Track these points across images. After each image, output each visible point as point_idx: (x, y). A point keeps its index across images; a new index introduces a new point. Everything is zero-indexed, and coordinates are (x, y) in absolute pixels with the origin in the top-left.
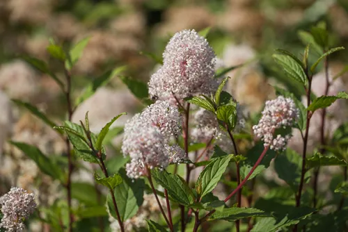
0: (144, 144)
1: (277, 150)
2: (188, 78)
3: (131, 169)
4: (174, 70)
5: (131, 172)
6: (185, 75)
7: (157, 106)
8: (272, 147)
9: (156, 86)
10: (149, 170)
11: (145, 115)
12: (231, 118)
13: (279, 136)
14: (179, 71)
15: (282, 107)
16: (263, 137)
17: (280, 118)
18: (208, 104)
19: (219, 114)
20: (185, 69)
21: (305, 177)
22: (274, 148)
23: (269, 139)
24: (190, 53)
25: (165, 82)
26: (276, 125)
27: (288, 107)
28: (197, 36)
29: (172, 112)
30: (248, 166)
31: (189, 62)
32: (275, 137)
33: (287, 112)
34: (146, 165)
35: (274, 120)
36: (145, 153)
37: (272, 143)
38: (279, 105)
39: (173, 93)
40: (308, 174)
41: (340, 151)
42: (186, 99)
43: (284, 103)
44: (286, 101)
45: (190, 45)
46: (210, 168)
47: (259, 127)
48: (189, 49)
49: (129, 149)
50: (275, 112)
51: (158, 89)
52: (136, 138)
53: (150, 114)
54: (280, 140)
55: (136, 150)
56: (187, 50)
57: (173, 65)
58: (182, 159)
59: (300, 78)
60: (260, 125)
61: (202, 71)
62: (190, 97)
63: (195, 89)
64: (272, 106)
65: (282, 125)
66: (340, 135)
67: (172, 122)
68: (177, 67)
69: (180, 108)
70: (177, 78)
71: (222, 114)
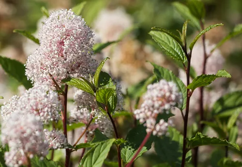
0: (23, 133)
1: (160, 136)
2: (65, 60)
3: (11, 157)
4: (51, 52)
5: (10, 161)
6: (62, 56)
7: (35, 90)
8: (154, 133)
9: (33, 68)
10: (28, 159)
11: (23, 99)
12: (110, 100)
13: (162, 121)
14: (56, 52)
15: (164, 91)
16: (145, 122)
17: (163, 102)
18: (88, 87)
19: (99, 96)
20: (62, 50)
21: (187, 157)
22: (157, 134)
23: (152, 124)
24: (68, 34)
25: (42, 64)
26: (158, 109)
27: (171, 92)
28: (74, 16)
29: (51, 96)
30: (129, 147)
31: (66, 43)
32: (158, 122)
33: (170, 97)
34: (26, 154)
35: (157, 105)
36: (25, 142)
37: (155, 129)
38: (161, 90)
39: (51, 75)
40: (189, 154)
41: (221, 126)
42: (64, 81)
43: (166, 87)
44: (168, 85)
45: (67, 26)
46: (91, 154)
47: (141, 112)
48: (67, 30)
49: (8, 138)
50: (157, 97)
51: (35, 71)
52: (16, 127)
53: (29, 99)
54: (163, 125)
55: (16, 139)
56: (64, 30)
57: (50, 46)
58: (62, 145)
59: (179, 56)
60: (143, 110)
61: (80, 51)
62: (68, 79)
63: (72, 70)
64: (155, 90)
65: (165, 110)
66: (220, 108)
67: (52, 107)
68: (54, 48)
69: (58, 90)
70: (54, 60)
71: (102, 97)
